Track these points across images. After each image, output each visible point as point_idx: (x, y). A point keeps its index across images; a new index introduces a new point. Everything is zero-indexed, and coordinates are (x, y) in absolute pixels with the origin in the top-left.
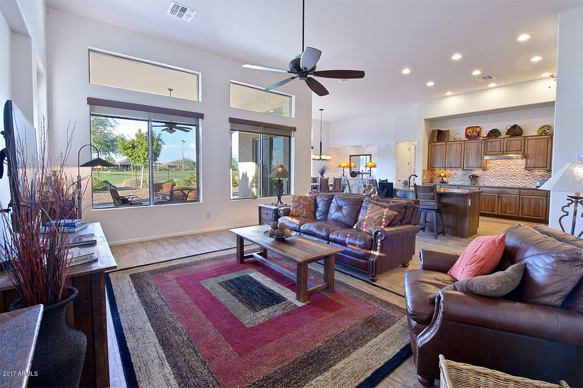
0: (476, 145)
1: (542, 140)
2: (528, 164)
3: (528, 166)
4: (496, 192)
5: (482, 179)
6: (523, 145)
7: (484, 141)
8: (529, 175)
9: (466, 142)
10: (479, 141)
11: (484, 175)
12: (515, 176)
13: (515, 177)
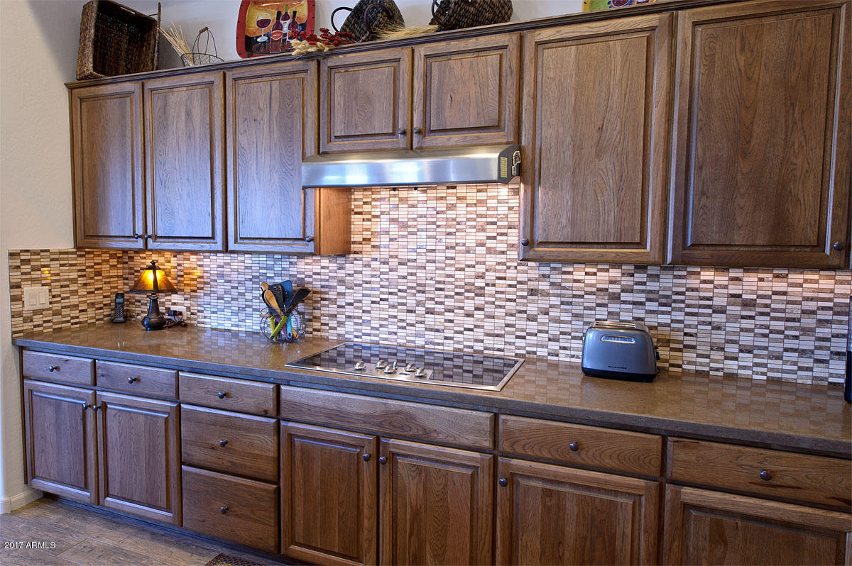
0: (276, 94)
1: (617, 46)
2: (540, 221)
3: (539, 237)
4: (367, 418)
5: (333, 309)
6: (510, 83)
7: (313, 65)
8: (544, 286)
9: (230, 75)
10: (288, 66)
11: (342, 282)
12: (480, 292)
13: (480, 301)
